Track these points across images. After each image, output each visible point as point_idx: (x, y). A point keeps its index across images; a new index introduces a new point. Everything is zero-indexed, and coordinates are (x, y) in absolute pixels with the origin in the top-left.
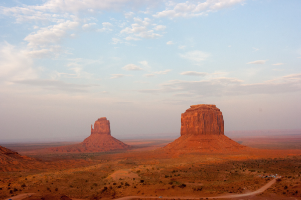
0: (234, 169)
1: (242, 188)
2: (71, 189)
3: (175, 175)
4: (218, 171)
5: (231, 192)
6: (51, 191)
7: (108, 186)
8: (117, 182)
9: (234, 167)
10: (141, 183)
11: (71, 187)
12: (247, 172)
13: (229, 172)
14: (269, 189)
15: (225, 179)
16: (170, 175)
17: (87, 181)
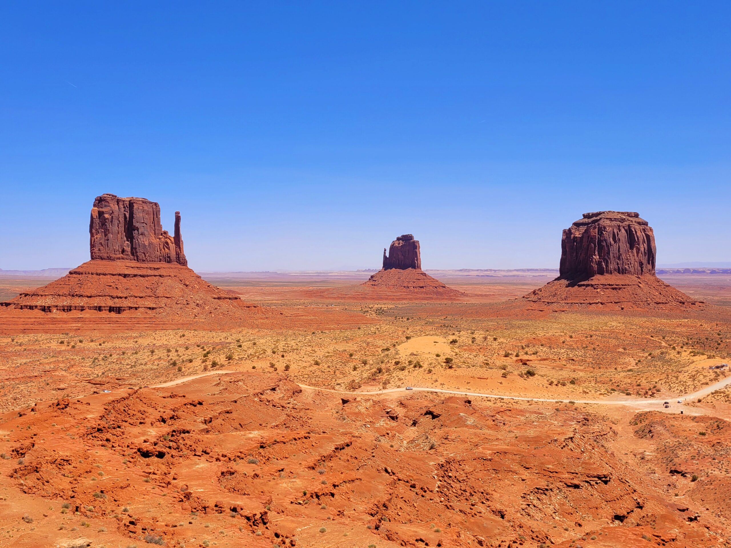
0: (660, 347)
1: (659, 386)
2: (316, 367)
3: (526, 353)
4: (625, 349)
5: (628, 394)
6: (276, 370)
7: (383, 366)
8: (402, 360)
9: (664, 344)
10: (444, 364)
11: (317, 363)
12: (685, 355)
13: (647, 354)
14: (716, 392)
15: (629, 368)
16: (515, 354)
17: (351, 355)
